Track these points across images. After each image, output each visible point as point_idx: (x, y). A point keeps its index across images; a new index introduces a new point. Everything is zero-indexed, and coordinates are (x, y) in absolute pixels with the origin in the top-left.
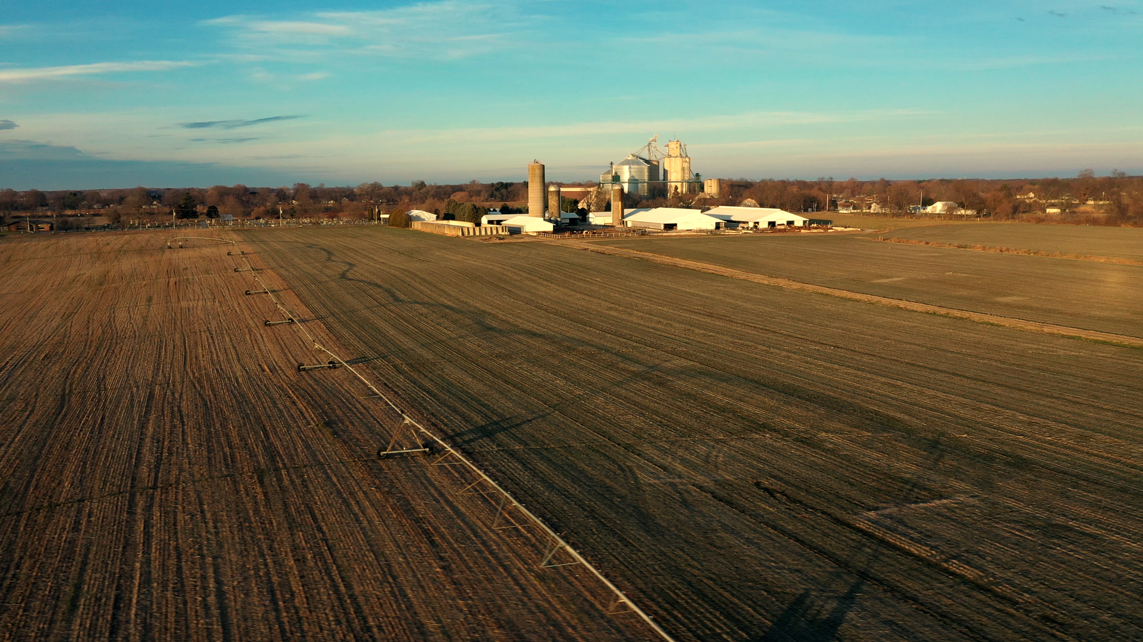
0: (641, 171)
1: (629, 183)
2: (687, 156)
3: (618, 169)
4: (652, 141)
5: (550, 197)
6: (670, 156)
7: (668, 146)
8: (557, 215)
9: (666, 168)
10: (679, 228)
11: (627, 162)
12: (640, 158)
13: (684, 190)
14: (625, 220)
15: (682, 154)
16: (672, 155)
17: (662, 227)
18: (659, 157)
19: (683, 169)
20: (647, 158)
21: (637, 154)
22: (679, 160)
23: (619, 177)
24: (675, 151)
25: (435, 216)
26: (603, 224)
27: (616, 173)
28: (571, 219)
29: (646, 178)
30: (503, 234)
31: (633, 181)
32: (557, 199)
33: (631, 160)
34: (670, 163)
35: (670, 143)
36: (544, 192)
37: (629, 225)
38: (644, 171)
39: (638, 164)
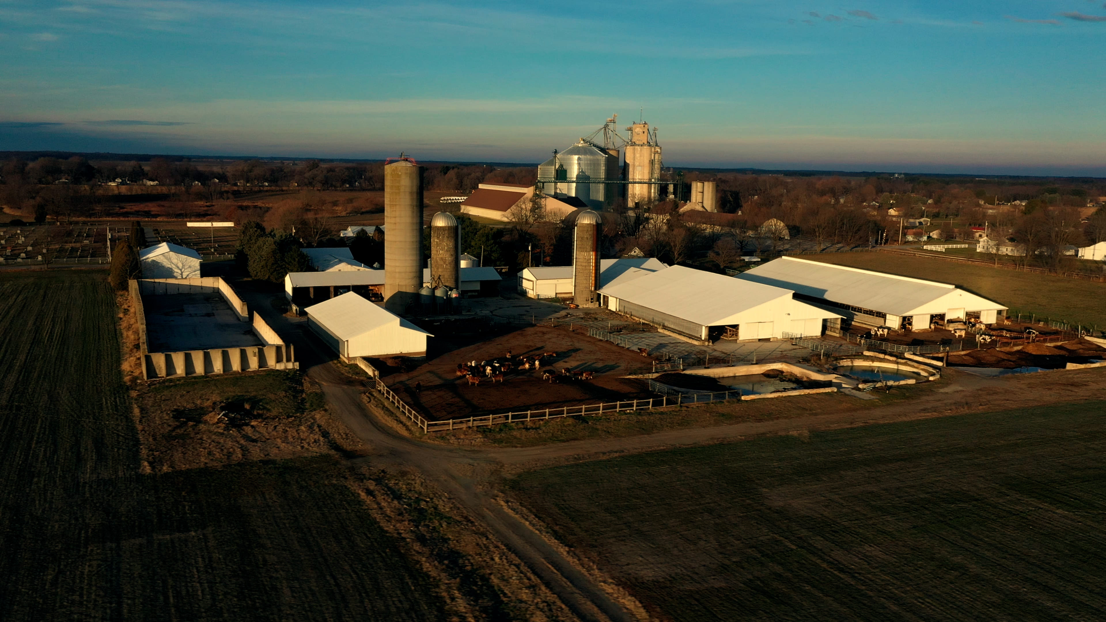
0: (595, 164)
1: (577, 182)
2: (657, 145)
3: (564, 159)
4: (611, 121)
5: (434, 240)
6: (633, 144)
7: (630, 129)
8: (451, 283)
9: (628, 161)
10: (743, 335)
11: (576, 151)
12: (595, 146)
13: (653, 195)
14: (603, 292)
15: (651, 141)
16: (637, 143)
17: (704, 334)
18: (618, 143)
19: (652, 162)
20: (602, 145)
21: (589, 139)
22: (646, 150)
23: (565, 171)
24: (640, 135)
25: (195, 263)
26: (553, 295)
27: (561, 166)
28: (484, 284)
29: (603, 175)
30: (280, 367)
31: (583, 180)
32: (451, 244)
33: (582, 147)
34: (634, 154)
35: (634, 126)
36: (421, 230)
37: (613, 305)
38: (599, 165)
39: (592, 153)
